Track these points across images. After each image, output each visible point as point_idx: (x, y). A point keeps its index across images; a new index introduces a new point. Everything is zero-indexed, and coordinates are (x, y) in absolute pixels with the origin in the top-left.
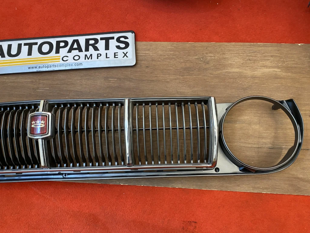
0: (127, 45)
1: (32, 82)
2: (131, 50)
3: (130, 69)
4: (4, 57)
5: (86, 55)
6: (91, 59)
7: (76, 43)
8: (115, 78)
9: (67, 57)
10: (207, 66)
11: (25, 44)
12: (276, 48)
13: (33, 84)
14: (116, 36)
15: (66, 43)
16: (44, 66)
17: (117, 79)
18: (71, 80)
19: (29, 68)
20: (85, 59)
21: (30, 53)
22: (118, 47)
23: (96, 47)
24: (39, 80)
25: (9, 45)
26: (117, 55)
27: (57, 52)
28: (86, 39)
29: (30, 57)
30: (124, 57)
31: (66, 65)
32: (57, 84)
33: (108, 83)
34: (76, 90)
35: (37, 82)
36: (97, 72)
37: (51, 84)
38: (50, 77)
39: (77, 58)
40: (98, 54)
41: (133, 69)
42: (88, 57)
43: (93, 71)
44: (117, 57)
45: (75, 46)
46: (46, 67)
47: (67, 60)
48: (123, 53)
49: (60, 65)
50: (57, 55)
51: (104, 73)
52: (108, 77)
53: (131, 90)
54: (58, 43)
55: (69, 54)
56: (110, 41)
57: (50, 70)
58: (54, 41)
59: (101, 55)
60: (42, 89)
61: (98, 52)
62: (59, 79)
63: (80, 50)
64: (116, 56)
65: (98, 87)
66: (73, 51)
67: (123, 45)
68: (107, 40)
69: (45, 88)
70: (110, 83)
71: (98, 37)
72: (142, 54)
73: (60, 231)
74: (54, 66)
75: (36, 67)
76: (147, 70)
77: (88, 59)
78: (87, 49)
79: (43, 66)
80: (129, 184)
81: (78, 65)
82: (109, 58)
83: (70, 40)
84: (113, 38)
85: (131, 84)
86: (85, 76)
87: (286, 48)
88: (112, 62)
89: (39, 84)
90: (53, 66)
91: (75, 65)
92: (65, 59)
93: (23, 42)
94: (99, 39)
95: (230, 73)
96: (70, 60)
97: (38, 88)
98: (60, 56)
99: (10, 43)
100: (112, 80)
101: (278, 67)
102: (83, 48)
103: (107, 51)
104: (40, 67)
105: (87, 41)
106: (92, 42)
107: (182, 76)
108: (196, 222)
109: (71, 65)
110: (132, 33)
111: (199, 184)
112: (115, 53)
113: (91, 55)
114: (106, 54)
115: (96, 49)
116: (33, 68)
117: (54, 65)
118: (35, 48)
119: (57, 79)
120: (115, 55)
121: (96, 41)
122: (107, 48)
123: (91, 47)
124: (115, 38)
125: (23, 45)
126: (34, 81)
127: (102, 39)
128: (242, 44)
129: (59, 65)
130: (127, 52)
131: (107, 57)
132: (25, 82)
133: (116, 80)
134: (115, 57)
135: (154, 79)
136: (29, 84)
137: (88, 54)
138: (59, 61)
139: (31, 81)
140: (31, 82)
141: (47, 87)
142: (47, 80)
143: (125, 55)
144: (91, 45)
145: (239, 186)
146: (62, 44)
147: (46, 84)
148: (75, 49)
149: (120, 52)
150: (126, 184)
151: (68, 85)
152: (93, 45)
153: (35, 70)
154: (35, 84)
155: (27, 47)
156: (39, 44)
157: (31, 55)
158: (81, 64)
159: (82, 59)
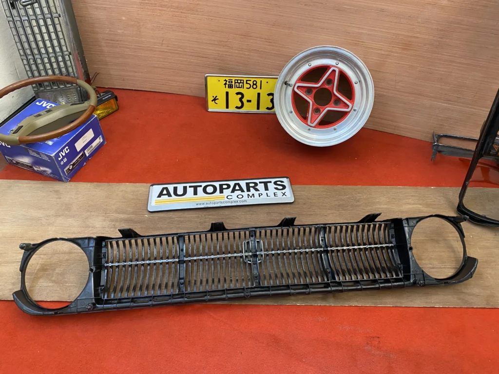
0: (284, 187)
1: (199, 217)
2: (288, 190)
3: (289, 206)
4: (171, 196)
5: (248, 195)
6: (254, 197)
7: (237, 185)
8: (277, 213)
9: (231, 196)
10: (358, 203)
11: (190, 187)
12: (413, 190)
14: (273, 180)
16: (211, 203)
18: (235, 215)
19: (197, 204)
20: (248, 197)
21: (195, 193)
22: (276, 189)
24: (205, 215)
25: (174, 187)
26: (277, 194)
27: (221, 192)
29: (196, 196)
30: (283, 196)
31: (232, 202)
39: (240, 196)
40: (259, 194)
41: (292, 206)
44: (277, 196)
45: (237, 188)
47: (232, 198)
48: (282, 193)
49: (226, 202)
50: (222, 194)
51: (266, 209)
54: (221, 186)
55: (232, 194)
56: (268, 184)
57: (216, 206)
58: (217, 184)
59: (262, 194)
61: (258, 192)
63: (243, 191)
66: (235, 192)
67: (281, 187)
68: (266, 184)
71: (257, 181)
72: (299, 194)
73: (240, 354)
74: (221, 203)
75: (203, 204)
76: (305, 206)
77: (251, 197)
78: (248, 190)
81: (242, 201)
82: (269, 196)
84: (270, 182)
86: (249, 212)
87: (422, 190)
88: (272, 200)
89: (206, 218)
90: (219, 203)
91: (240, 202)
92: (229, 197)
93: (188, 185)
94: (258, 183)
95: (379, 208)
96: (235, 198)
97: (204, 222)
98: (224, 195)
99: (175, 185)
101: (420, 204)
102: (245, 189)
103: (267, 192)
104: (207, 204)
105: (248, 184)
106: (251, 185)
107: (338, 211)
109: (236, 202)
110: (287, 179)
111: (374, 301)
112: (274, 193)
113: (253, 194)
115: (257, 190)
116: (200, 204)
118: (200, 190)
120: (275, 195)
121: (256, 184)
122: (266, 189)
123: (251, 189)
124: (273, 182)
125: (188, 187)
127: (260, 183)
128: (384, 187)
130: (285, 192)
131: (267, 196)
132: (191, 217)
135: (313, 213)
136: (195, 219)
137: (251, 194)
138: (224, 199)
139: (196, 216)
141: (213, 221)
142: (212, 215)
143: (284, 194)
144: (252, 187)
145: (411, 301)
146: (225, 187)
147: (212, 219)
148: (238, 190)
149: (279, 193)
150: (303, 304)
151: (233, 219)
153: (202, 206)
154: (201, 219)
155: (193, 189)
156: (203, 187)
157: (197, 194)
158: (245, 201)
159: (246, 197)
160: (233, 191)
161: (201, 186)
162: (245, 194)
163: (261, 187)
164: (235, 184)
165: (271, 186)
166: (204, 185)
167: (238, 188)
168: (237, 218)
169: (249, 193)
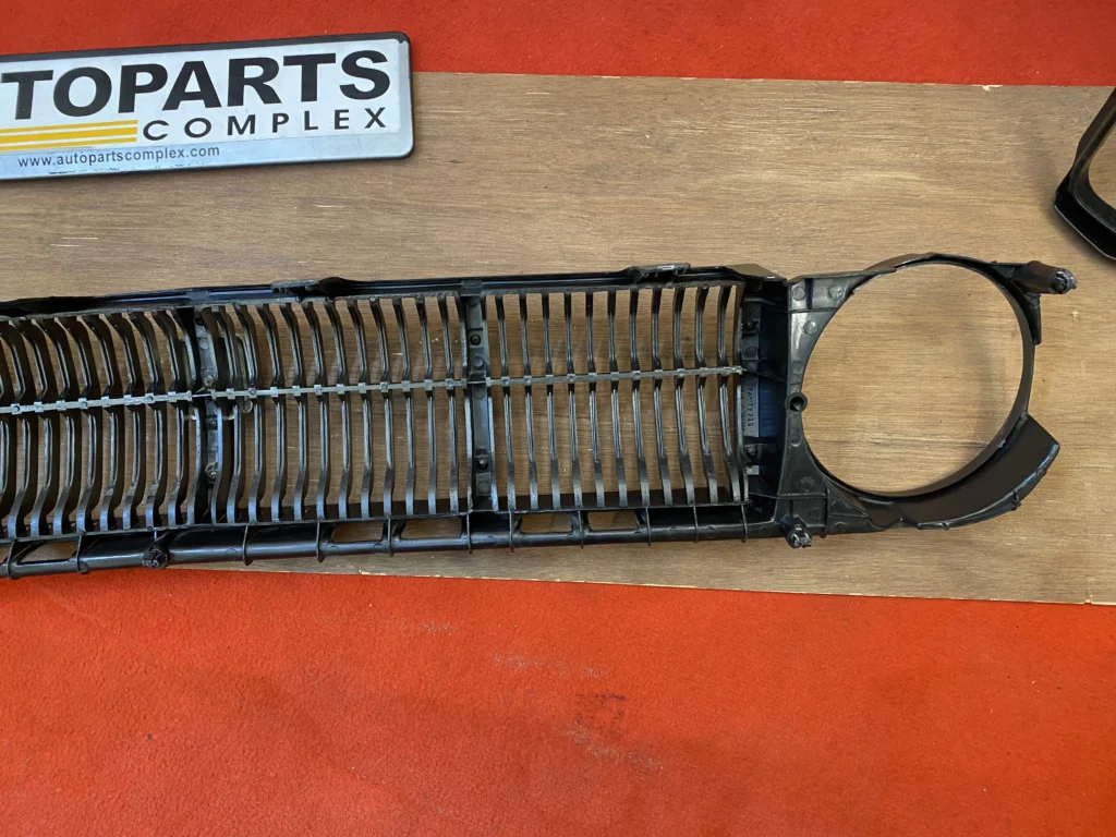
0: (382, 82)
1: (36, 215)
2: (393, 102)
3: (391, 169)
5: (232, 120)
6: (252, 131)
7: (193, 73)
8: (340, 202)
9: (164, 123)
10: (667, 161)
11: (7, 78)
12: (907, 100)
13: (38, 222)
14: (343, 50)
15: (159, 74)
16: (76, 156)
17: (345, 203)
18: (179, 209)
19: (23, 163)
20: (230, 133)
21: (23, 110)
22: (349, 91)
23: (271, 90)
24: (62, 207)
26: (347, 119)
27: (127, 105)
28: (232, 62)
29: (24, 123)
30: (369, 126)
31: (160, 155)
32: (126, 224)
33: (313, 220)
34: (200, 245)
35: (52, 215)
36: (274, 183)
37: (106, 224)
38: (103, 199)
39: (198, 128)
40: (275, 116)
41: (404, 170)
42: (241, 127)
43: (259, 176)
44: (347, 127)
45: (193, 85)
46: (83, 159)
47: (164, 136)
48: (369, 111)
50: (127, 116)
51: (300, 185)
52: (314, 199)
53: (397, 244)
54: (129, 73)
55: (168, 116)
56: (321, 67)
57: (99, 171)
58: (112, 66)
59: (286, 118)
60: (73, 242)
61: (275, 108)
62: (134, 206)
63: (212, 100)
64: (342, 123)
65: (277, 234)
66: (182, 104)
67: (366, 85)
68: (309, 65)
69: (83, 236)
70: (322, 220)
71: (277, 53)
72: (436, 117)
74: (116, 157)
75: (47, 161)
76: (454, 173)
77: (241, 132)
78: (236, 98)
79: (73, 154)
80: (393, 573)
81: (203, 152)
82: (316, 128)
83: (173, 63)
84: (330, 58)
85: (396, 223)
86: (231, 196)
87: (939, 98)
88: (325, 144)
89: (63, 222)
90: (110, 157)
91: (194, 153)
92: (154, 131)
94: (280, 62)
95: (746, 184)
96: (175, 136)
97: (58, 238)
98: (135, 122)
100: (328, 210)
101: (911, 167)
102: (223, 93)
103: (308, 105)
104: (61, 161)
105: (237, 67)
106: (252, 72)
107: (579, 194)
108: (622, 698)
109: (178, 153)
110: (401, 42)
112: (337, 113)
113: (252, 119)
114: (307, 114)
115: (269, 96)
116: (35, 162)
117: (113, 154)
118: (44, 91)
119: (129, 206)
120: (338, 119)
121: (270, 68)
122: (309, 92)
123: (249, 92)
124: (340, 59)
126: (43, 211)
127: (289, 61)
128: (789, 83)
129: (133, 152)
130: (381, 110)
131: (307, 127)
132: (8, 215)
133: (343, 210)
134: (337, 126)
135: (477, 205)
136: (25, 223)
137: (241, 113)
138: (134, 140)
139: (31, 211)
140: (30, 215)
141: (92, 236)
142: (91, 208)
143: (375, 118)
144: (251, 82)
146: (143, 79)
147: (88, 223)
148: (193, 96)
149: (357, 108)
150: (380, 571)
151: (168, 226)
152: (257, 83)
153: (43, 171)
154: (45, 224)
155: (15, 86)
156: (56, 77)
157: (27, 116)
158: (214, 150)
159: (219, 132)
160: (172, 104)
161: (47, 75)
162: (219, 116)
163: (288, 81)
164: (189, 68)
165: (331, 78)
166: (60, 67)
167: (198, 89)
168: (186, 222)
169: (236, 111)
